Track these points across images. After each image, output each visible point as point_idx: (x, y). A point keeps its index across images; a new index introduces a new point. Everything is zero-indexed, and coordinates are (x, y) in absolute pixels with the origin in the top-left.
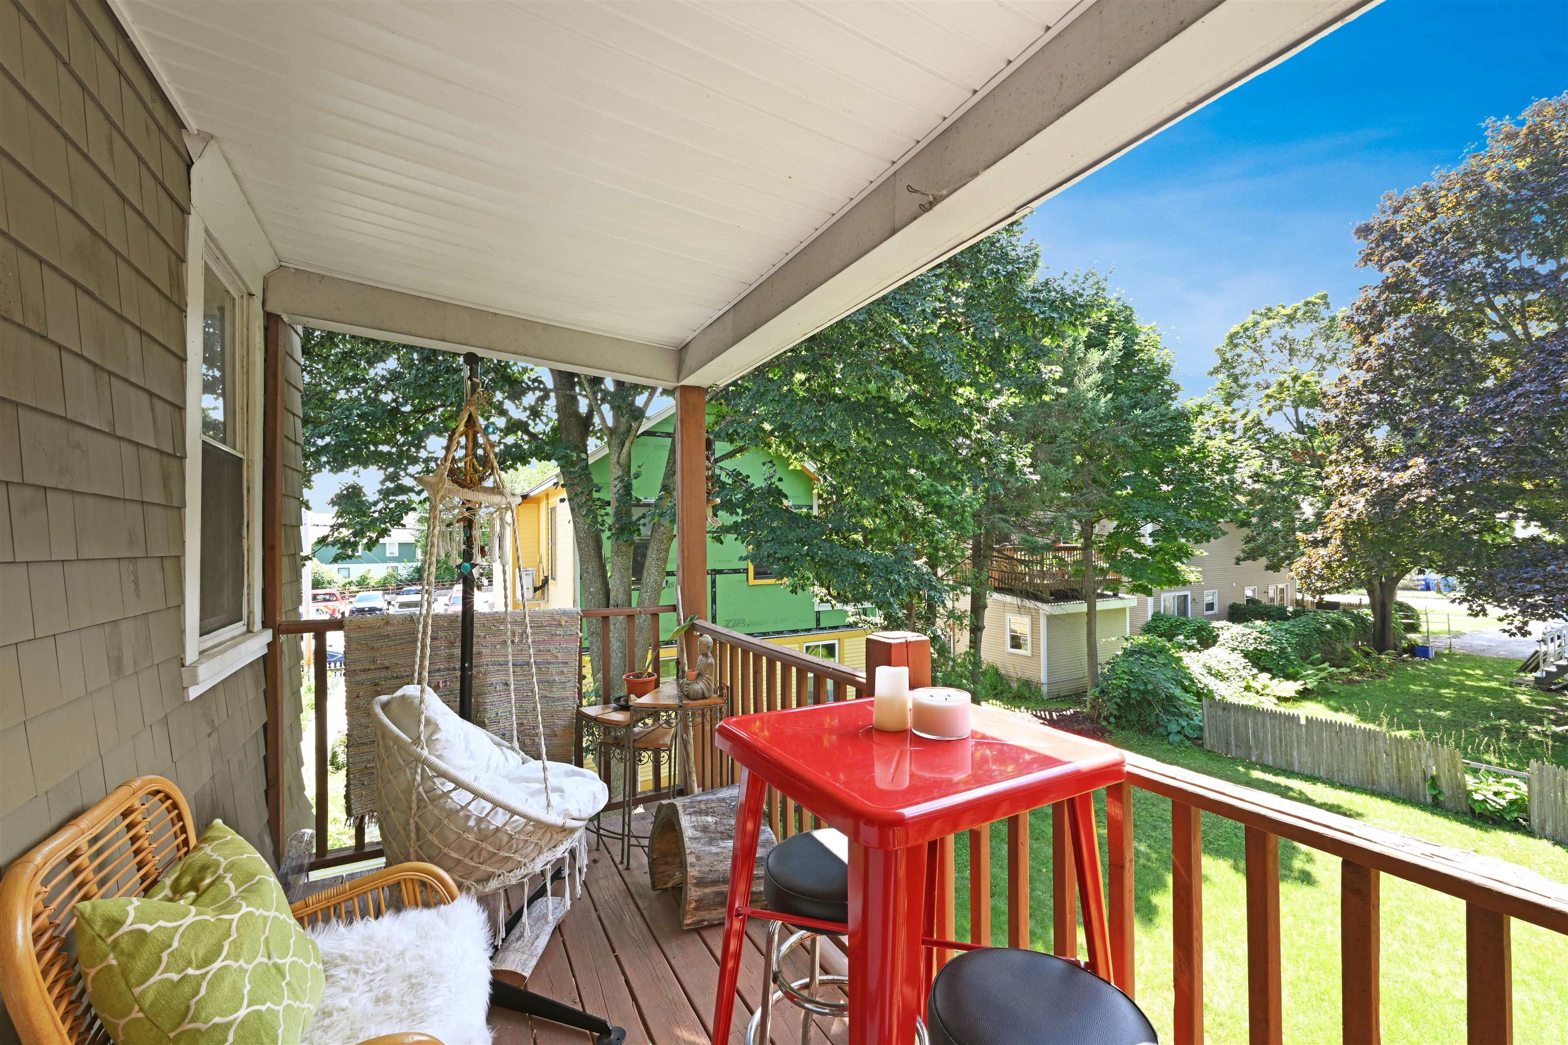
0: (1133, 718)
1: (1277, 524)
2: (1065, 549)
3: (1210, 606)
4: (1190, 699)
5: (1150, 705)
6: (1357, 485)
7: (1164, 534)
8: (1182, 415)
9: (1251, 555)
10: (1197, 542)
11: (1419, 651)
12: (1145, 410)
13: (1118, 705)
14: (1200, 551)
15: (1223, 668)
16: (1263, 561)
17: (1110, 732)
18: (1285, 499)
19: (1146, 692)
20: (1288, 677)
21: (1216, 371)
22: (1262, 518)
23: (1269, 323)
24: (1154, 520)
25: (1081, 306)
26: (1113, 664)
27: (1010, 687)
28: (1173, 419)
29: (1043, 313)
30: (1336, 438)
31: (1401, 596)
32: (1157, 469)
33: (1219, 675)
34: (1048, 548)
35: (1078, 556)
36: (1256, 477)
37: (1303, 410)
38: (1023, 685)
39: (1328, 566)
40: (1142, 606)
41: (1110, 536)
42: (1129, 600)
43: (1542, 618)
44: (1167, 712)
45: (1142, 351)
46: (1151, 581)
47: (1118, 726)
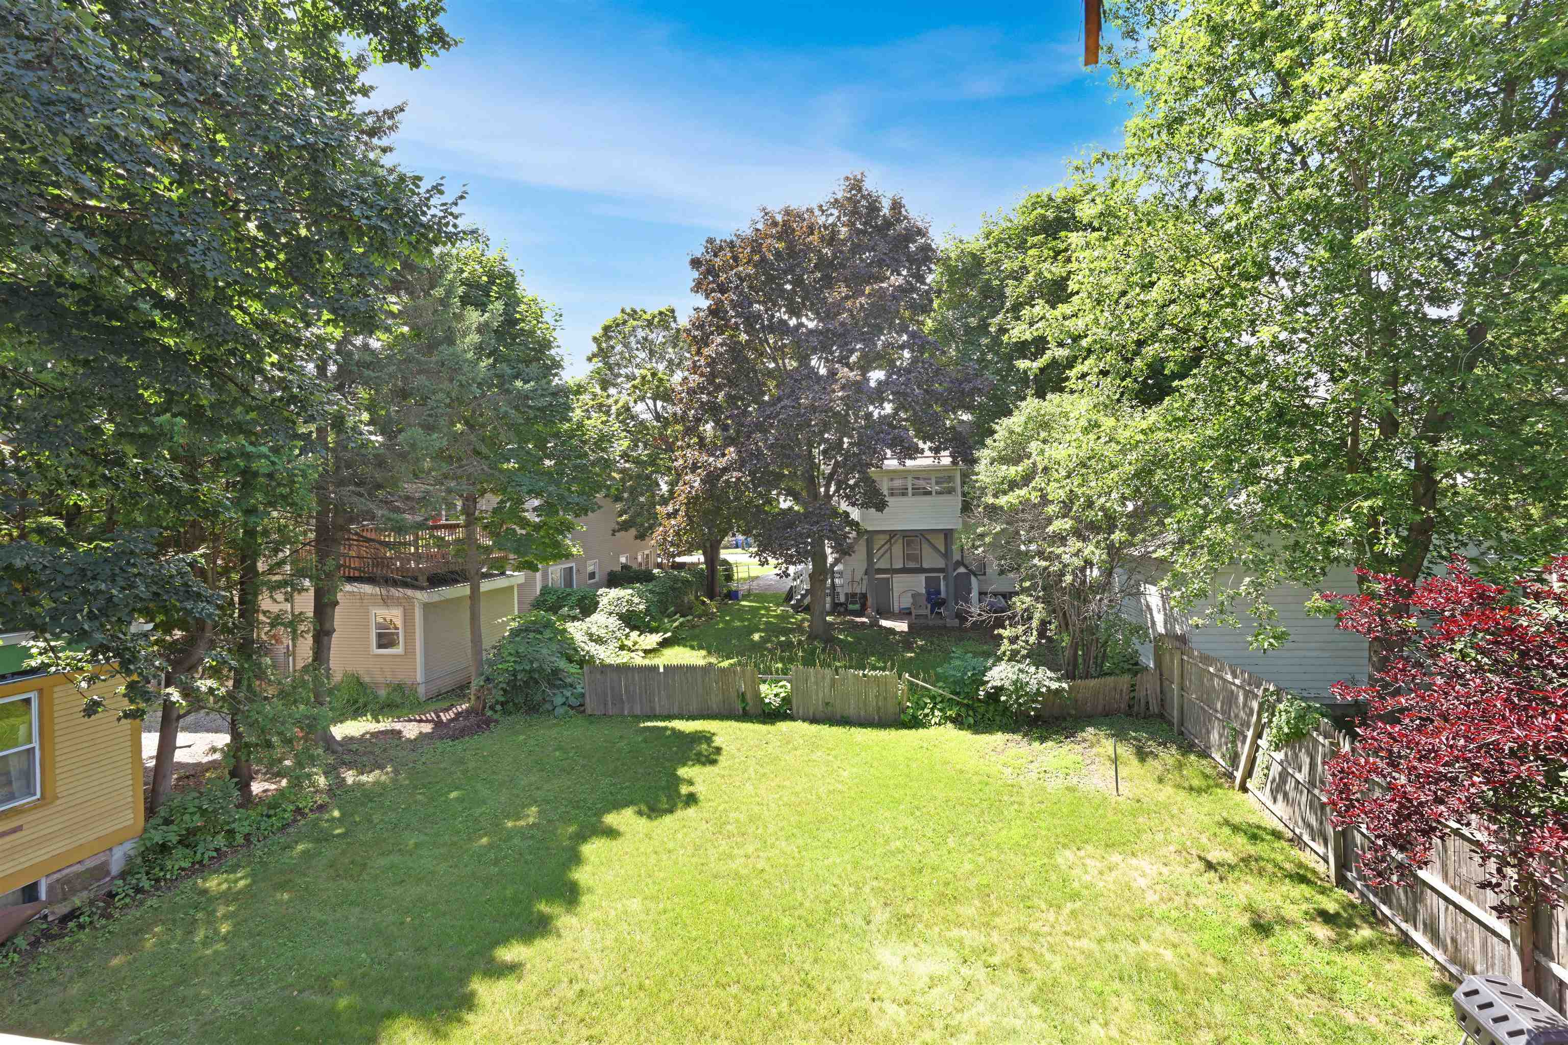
0: (520, 699)
1: (642, 499)
2: (445, 527)
3: (592, 575)
4: (573, 669)
5: (537, 682)
6: (694, 468)
7: (548, 509)
8: (564, 392)
9: (625, 526)
10: (577, 516)
11: (733, 595)
12: (526, 382)
13: (505, 690)
14: (582, 527)
15: (602, 632)
16: (633, 532)
17: (496, 721)
18: (648, 477)
19: (532, 671)
20: (652, 631)
21: (594, 356)
22: (631, 493)
23: (635, 323)
24: (538, 494)
25: (422, 225)
26: (499, 648)
27: (376, 697)
28: (554, 394)
29: (368, 218)
30: (679, 427)
31: (724, 554)
32: (541, 444)
33: (599, 641)
34: (421, 526)
35: (460, 533)
36: (625, 455)
37: (659, 404)
38: (395, 690)
39: (677, 534)
40: (529, 583)
41: (495, 511)
42: (519, 577)
43: (794, 564)
44: (552, 686)
45: (523, 321)
46: (537, 557)
47: (506, 712)
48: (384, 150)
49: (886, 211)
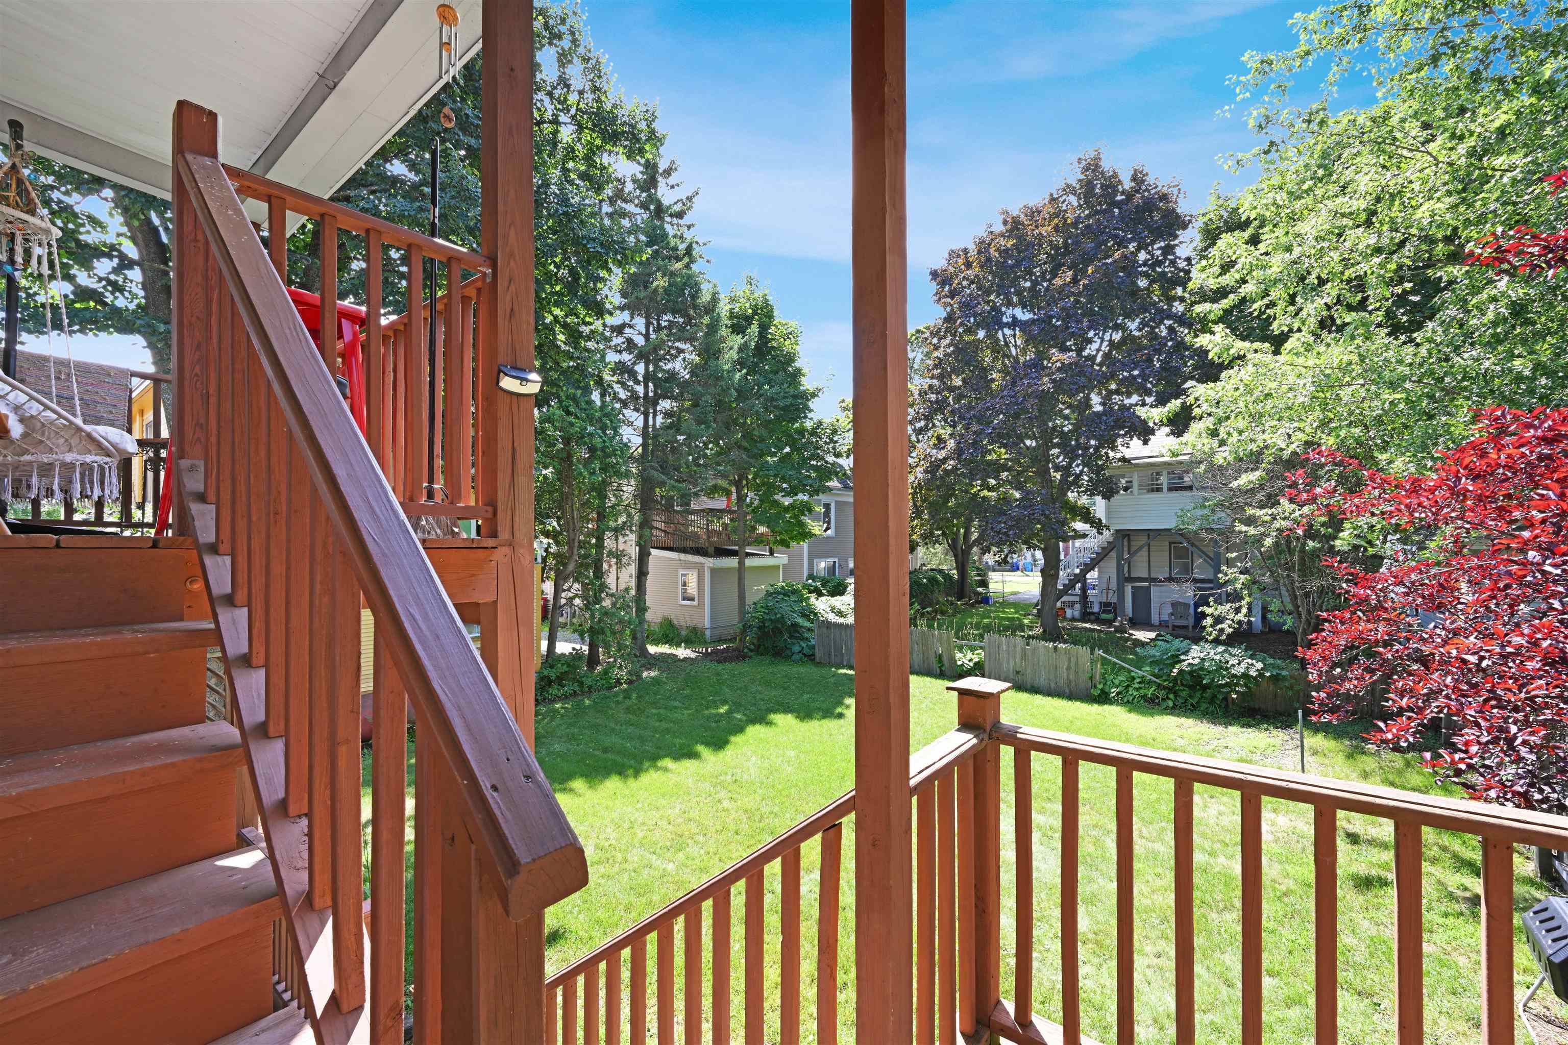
0: (769, 645)
5: (780, 632)
8: (804, 396)
11: (984, 599)
19: (776, 621)
26: (757, 606)
38: (691, 631)
42: (781, 559)
45: (773, 340)
47: (758, 653)
48: (689, 227)
49: (1127, 185)
